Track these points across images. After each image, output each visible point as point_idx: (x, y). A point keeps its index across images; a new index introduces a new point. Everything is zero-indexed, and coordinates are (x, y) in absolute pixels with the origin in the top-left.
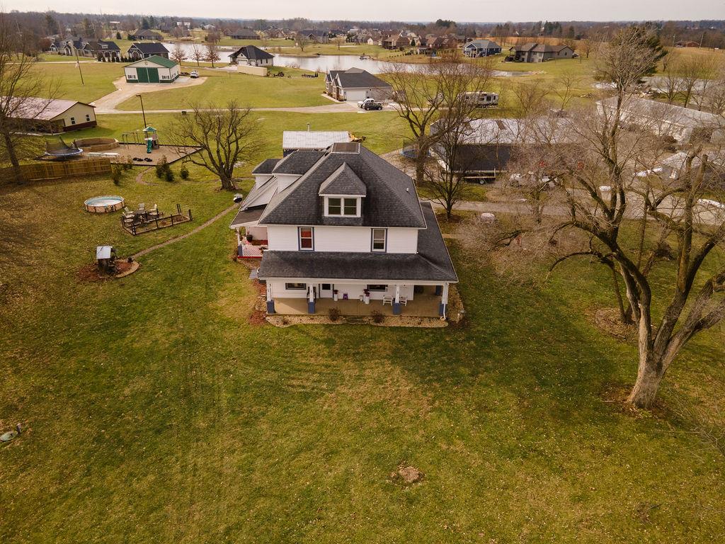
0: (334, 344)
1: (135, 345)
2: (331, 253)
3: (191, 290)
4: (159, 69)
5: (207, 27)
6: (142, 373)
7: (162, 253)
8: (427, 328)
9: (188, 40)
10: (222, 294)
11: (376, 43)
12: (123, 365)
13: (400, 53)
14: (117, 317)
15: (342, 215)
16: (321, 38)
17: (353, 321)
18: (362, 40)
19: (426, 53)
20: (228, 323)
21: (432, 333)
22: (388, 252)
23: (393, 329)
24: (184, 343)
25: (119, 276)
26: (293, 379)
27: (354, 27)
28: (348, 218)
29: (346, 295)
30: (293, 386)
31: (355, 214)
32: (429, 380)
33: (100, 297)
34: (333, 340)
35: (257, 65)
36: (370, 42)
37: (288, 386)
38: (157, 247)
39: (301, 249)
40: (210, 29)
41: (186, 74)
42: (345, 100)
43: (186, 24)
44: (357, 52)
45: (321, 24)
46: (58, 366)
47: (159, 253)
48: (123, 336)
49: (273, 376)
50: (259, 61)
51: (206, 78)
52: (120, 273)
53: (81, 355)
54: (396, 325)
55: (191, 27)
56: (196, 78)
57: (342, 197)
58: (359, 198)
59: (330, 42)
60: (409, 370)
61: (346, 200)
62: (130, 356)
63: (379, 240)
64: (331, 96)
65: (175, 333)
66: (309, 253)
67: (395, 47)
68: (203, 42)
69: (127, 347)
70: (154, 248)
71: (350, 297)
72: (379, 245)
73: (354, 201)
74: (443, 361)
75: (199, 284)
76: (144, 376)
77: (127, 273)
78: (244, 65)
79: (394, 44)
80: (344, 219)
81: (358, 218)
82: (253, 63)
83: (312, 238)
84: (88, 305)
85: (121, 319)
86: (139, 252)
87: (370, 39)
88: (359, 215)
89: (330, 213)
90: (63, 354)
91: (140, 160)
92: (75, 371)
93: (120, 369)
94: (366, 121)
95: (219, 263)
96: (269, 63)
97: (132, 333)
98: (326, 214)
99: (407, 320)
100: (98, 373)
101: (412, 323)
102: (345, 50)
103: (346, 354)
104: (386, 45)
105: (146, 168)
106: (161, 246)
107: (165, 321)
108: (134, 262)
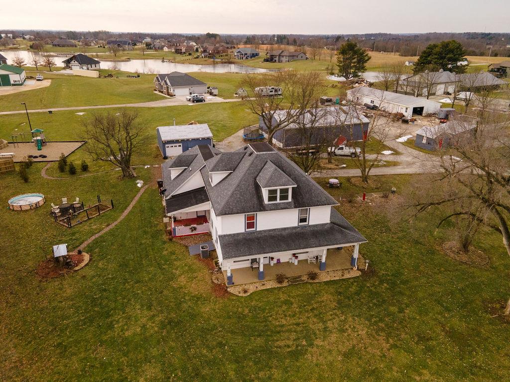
0: (292, 304)
1: (127, 334)
2: (270, 231)
3: (149, 273)
4: (10, 75)
5: (27, 37)
6: (147, 360)
7: (105, 241)
8: (350, 278)
9: (15, 48)
10: (178, 272)
11: (170, 50)
12: (125, 356)
13: (190, 57)
14: (96, 309)
15: (278, 201)
16: (127, 46)
17: (295, 281)
18: (159, 48)
19: (209, 57)
20: (197, 299)
21: (355, 282)
22: (310, 224)
23: (327, 283)
24: (170, 323)
25: (77, 268)
26: (277, 341)
27: (147, 38)
28: (282, 203)
29: (278, 260)
30: (280, 347)
31: (287, 199)
32: (375, 322)
33: (69, 291)
34: (289, 301)
35: (88, 69)
36: (166, 49)
37: (277, 347)
38: (97, 236)
39: (247, 230)
40: (30, 38)
41: (31, 78)
42: (175, 95)
43: (9, 35)
44: (157, 56)
45: (121, 35)
46: (62, 368)
47: (101, 241)
48: (110, 327)
49: (260, 341)
50: (89, 66)
51: (50, 80)
52: (77, 266)
53: (80, 353)
54: (327, 280)
55: (14, 38)
56: (41, 80)
57: (278, 188)
58: (290, 187)
59: (133, 49)
60: (357, 316)
61: (281, 190)
62: (126, 345)
63: (303, 216)
64: (162, 92)
65: (157, 316)
66: (253, 233)
67: (184, 53)
68: (28, 49)
69: (120, 336)
70: (93, 238)
71: (282, 261)
72: (303, 220)
73: (287, 190)
74: (375, 304)
75: (152, 266)
76: (150, 362)
77: (83, 264)
78: (77, 70)
79: (183, 50)
80: (280, 203)
81: (290, 202)
82: (85, 67)
83: (255, 221)
84: (62, 302)
85: (100, 310)
86: (82, 243)
87: (165, 48)
88: (290, 199)
89: (269, 201)
90: (62, 355)
91: (36, 157)
92: (82, 371)
93: (124, 359)
94: (199, 111)
95: (159, 244)
96: (97, 67)
97: (118, 322)
98: (266, 201)
99: (332, 274)
100: (105, 368)
101: (337, 277)
102: (148, 55)
103: (306, 311)
104: (178, 52)
105: (44, 164)
106: (100, 234)
107: (142, 306)
108: (84, 253)
